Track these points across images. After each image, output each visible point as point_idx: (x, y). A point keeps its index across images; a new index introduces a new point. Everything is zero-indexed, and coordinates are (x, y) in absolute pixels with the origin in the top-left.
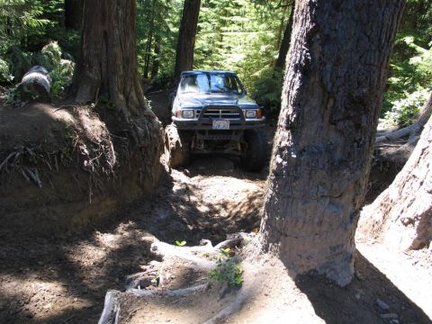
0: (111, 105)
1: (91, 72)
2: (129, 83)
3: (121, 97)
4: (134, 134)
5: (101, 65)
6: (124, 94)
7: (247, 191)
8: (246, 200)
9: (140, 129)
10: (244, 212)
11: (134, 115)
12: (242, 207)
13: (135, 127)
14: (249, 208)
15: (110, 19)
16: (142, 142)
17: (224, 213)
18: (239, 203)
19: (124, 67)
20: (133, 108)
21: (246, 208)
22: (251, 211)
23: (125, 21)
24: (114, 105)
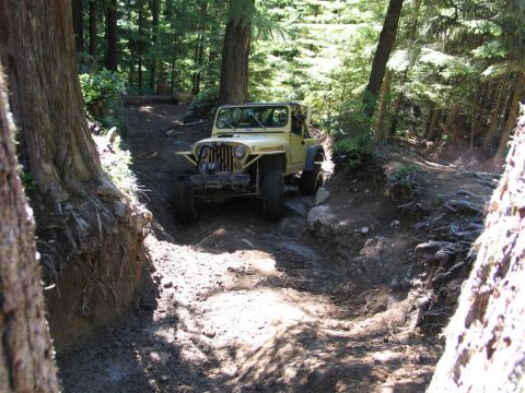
0: (29, 181)
3: (48, 168)
4: (68, 232)
6: (55, 162)
7: (279, 323)
8: (271, 344)
9: (81, 222)
10: (261, 371)
11: (75, 196)
12: (260, 358)
13: (72, 221)
14: (272, 362)
16: (84, 246)
17: (229, 369)
18: (257, 351)
20: (75, 183)
21: (266, 360)
24: (34, 183)
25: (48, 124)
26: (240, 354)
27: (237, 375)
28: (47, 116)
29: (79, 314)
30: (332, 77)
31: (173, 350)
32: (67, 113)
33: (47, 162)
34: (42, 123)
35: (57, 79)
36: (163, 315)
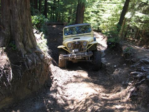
0: (14, 48)
1: (4, 30)
2: (26, 36)
3: (20, 44)
4: (26, 63)
5: (10, 27)
6: (23, 42)
7: (87, 94)
8: (84, 100)
9: (30, 60)
10: (81, 108)
11: (28, 52)
12: (81, 104)
13: (27, 60)
14: (84, 106)
15: (12, 3)
16: (30, 68)
18: (80, 102)
19: (22, 28)
20: (28, 49)
21: (83, 105)
22: (84, 108)
23: (21, 4)
24: (16, 48)
25: (21, 31)
26: (75, 102)
27: (73, 109)
28: (21, 28)
29: (28, 88)
30: (108, 19)
31: (55, 100)
32: (27, 28)
33: (20, 42)
34: (19, 30)
35: (24, 17)
36: (53, 89)
